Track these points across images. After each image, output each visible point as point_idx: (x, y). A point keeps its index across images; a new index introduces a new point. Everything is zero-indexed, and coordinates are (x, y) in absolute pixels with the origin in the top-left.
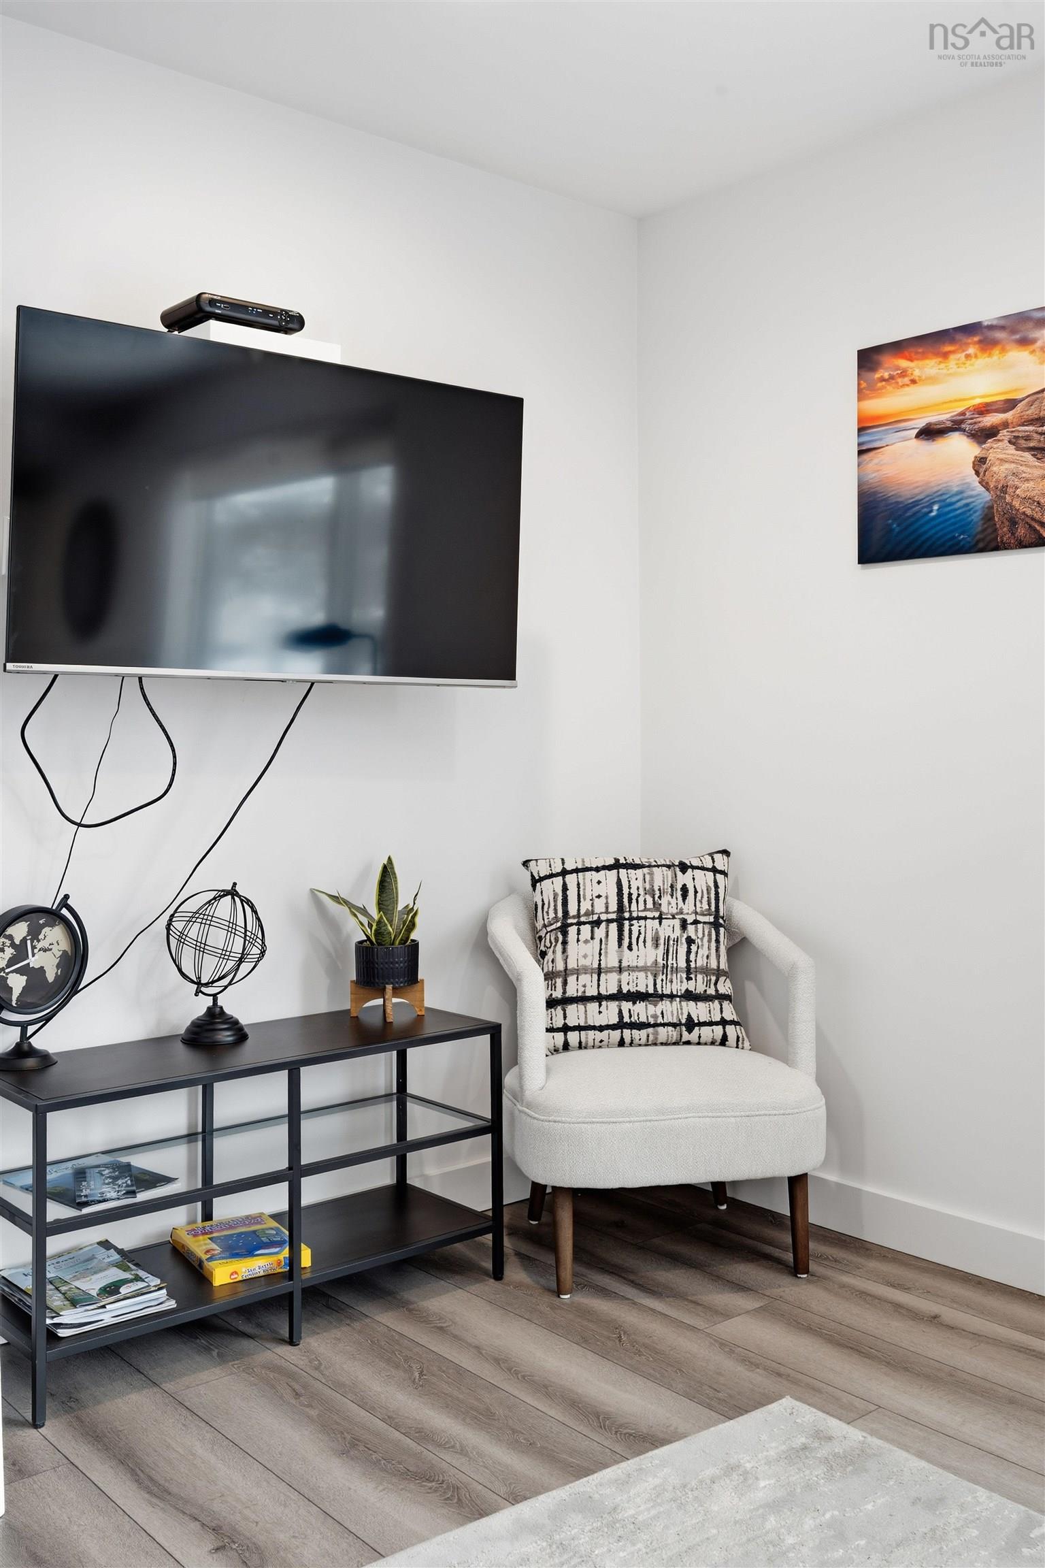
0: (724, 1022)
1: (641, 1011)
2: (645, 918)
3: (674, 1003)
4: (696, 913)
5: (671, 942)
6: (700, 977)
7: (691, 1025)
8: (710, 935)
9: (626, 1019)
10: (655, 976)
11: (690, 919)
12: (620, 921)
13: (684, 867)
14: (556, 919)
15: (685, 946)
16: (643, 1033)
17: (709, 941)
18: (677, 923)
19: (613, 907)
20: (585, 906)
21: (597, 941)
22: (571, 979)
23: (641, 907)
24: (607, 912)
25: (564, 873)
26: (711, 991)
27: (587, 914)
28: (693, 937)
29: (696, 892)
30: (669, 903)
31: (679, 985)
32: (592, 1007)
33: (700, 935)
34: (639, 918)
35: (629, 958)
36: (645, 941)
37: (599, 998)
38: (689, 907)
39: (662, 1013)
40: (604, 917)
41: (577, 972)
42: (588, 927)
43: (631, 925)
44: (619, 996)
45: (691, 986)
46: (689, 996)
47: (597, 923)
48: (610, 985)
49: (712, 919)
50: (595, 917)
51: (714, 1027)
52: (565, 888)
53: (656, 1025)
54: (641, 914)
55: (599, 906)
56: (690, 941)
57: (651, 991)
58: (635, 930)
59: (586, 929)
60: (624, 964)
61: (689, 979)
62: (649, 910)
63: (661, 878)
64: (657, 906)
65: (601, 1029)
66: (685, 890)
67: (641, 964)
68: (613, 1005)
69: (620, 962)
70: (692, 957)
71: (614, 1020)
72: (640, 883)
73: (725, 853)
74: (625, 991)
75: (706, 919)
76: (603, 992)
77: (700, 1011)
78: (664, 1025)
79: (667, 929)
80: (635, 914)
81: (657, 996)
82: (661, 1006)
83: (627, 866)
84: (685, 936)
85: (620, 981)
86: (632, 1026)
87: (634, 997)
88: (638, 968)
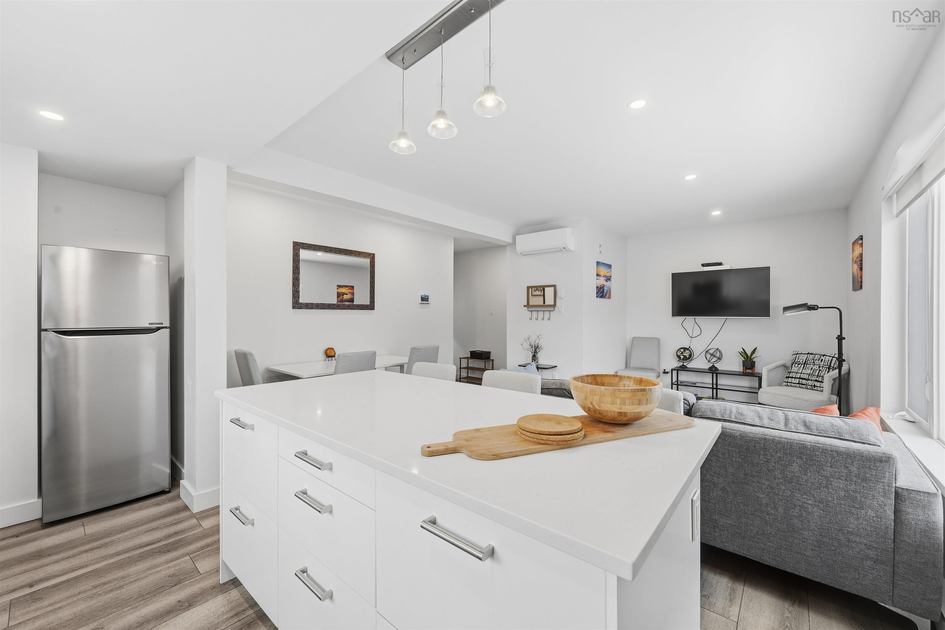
1: (804, 382)
2: (810, 364)
3: (811, 381)
4: (823, 365)
5: (815, 370)
6: (820, 378)
7: (815, 386)
8: (826, 370)
9: (800, 383)
10: (809, 376)
11: (821, 366)
12: (804, 364)
13: (824, 356)
15: (818, 371)
16: (803, 386)
18: (818, 366)
19: (804, 362)
20: (799, 361)
21: (798, 367)
22: (791, 373)
23: (810, 362)
25: (797, 354)
26: (821, 381)
29: (825, 361)
31: (814, 378)
32: (793, 379)
33: (823, 369)
36: (809, 369)
37: (795, 378)
38: (822, 363)
39: (809, 383)
40: (801, 363)
41: (793, 372)
43: (807, 365)
44: (800, 378)
45: (817, 379)
46: (816, 381)
47: (799, 364)
48: (798, 375)
49: (828, 367)
50: (799, 363)
51: (821, 388)
52: (796, 357)
53: (806, 385)
55: (801, 361)
56: (820, 370)
57: (807, 378)
59: (797, 365)
60: (803, 372)
61: (817, 377)
62: (812, 363)
64: (814, 362)
65: (794, 383)
66: (822, 360)
67: (806, 373)
68: (798, 380)
69: (802, 372)
70: (820, 373)
71: (798, 382)
72: (811, 358)
74: (801, 377)
75: (826, 367)
76: (797, 377)
77: (817, 384)
78: (809, 385)
79: (815, 367)
80: (808, 363)
81: (808, 380)
82: (809, 381)
83: (810, 354)
84: (819, 369)
85: (800, 375)
86: (801, 384)
87: (803, 379)
88: (805, 374)
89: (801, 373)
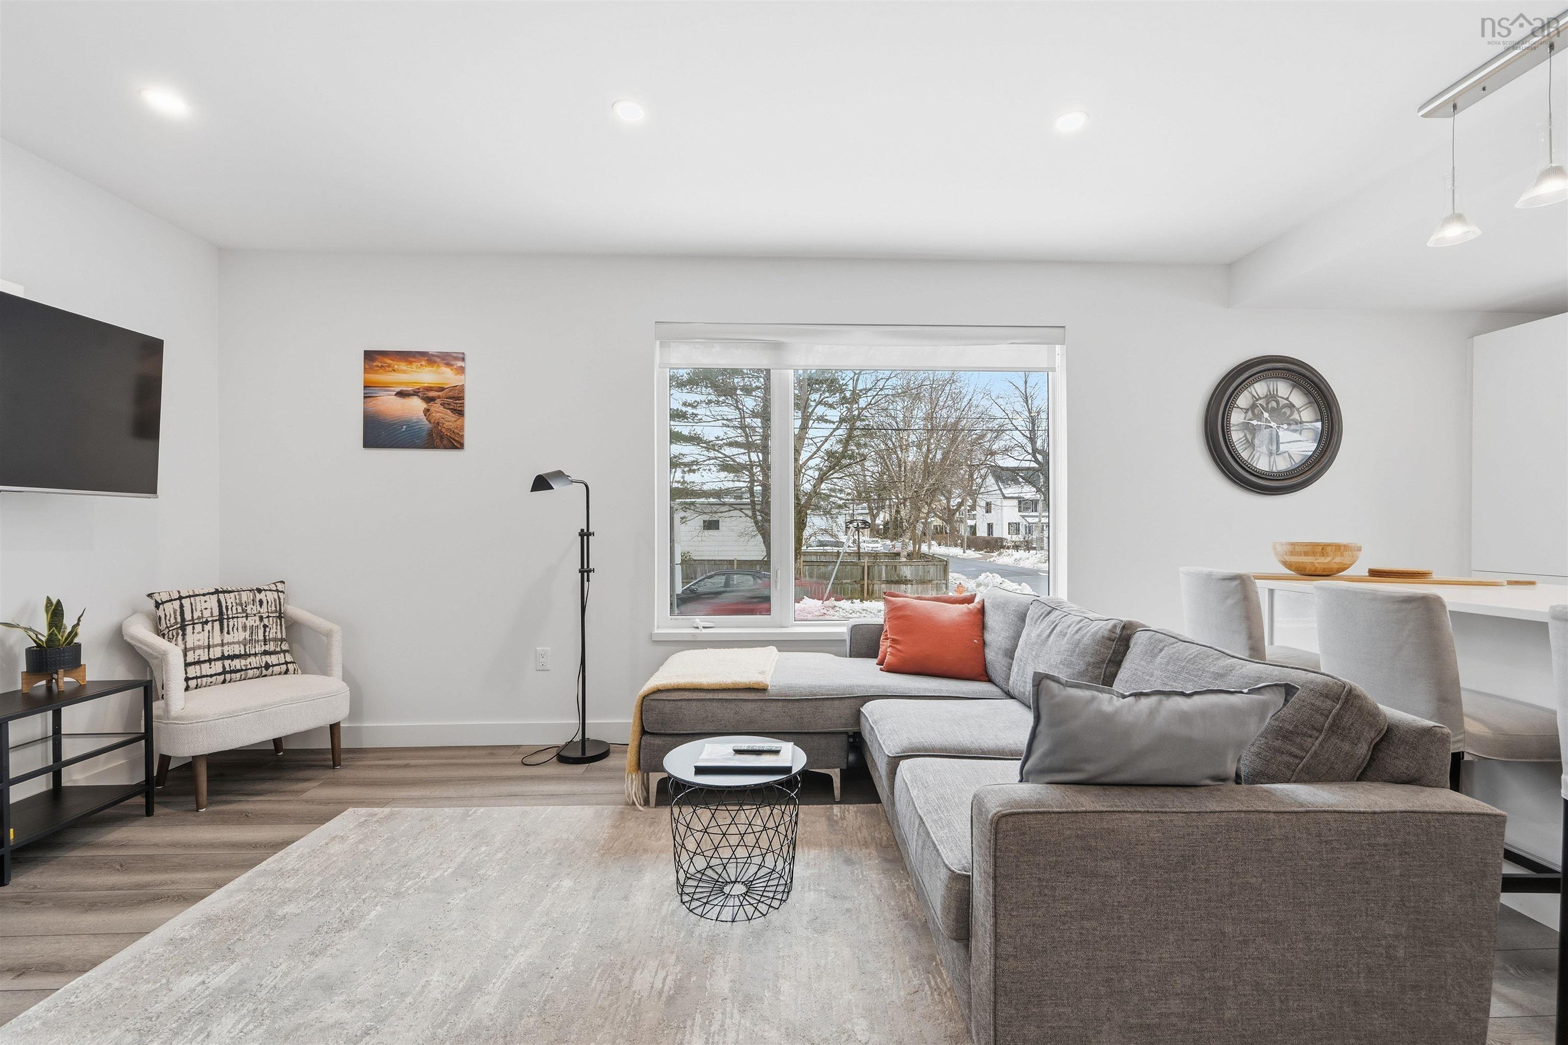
0: (286, 663)
1: (237, 664)
2: (238, 617)
3: (257, 657)
4: (268, 612)
5: (254, 628)
6: (271, 643)
7: (267, 666)
8: (277, 622)
9: (228, 669)
10: (245, 646)
11: (265, 615)
12: (221, 621)
13: (259, 591)
14: (176, 623)
15: (262, 629)
16: (238, 675)
17: (277, 625)
18: (257, 618)
19: (216, 613)
20: (197, 615)
21: (206, 632)
22: (190, 653)
23: (235, 611)
24: (212, 616)
25: (180, 598)
26: (278, 649)
27: (199, 618)
28: (267, 624)
29: (268, 602)
30: (252, 609)
31: (259, 648)
32: (208, 665)
33: (271, 623)
34: (233, 618)
35: (227, 638)
36: (237, 629)
37: (210, 661)
38: (264, 609)
39: (250, 663)
40: (210, 619)
41: (194, 649)
42: (200, 625)
43: (228, 622)
44: (223, 658)
45: (267, 648)
46: (266, 653)
47: (207, 622)
48: (216, 652)
49: (278, 615)
50: (204, 620)
51: (281, 666)
52: (182, 606)
53: (246, 670)
54: (236, 615)
55: (206, 614)
56: (265, 626)
57: (243, 653)
58: (231, 624)
59: (198, 627)
60: (225, 641)
61: (265, 645)
62: (240, 613)
63: (245, 597)
64: (244, 611)
65: (211, 676)
66: (261, 602)
67: (236, 640)
68: (219, 664)
69: (222, 641)
70: (267, 634)
71: (221, 670)
72: (233, 600)
73: (282, 582)
74: (226, 655)
75: (274, 615)
76: (212, 657)
77: (272, 659)
78: (251, 669)
79: (251, 622)
80: (230, 616)
81: (246, 656)
82: (249, 660)
83: (224, 592)
84: (262, 624)
85: (223, 650)
86: (231, 672)
87: (232, 657)
88: (234, 643)
89: (222, 645)
